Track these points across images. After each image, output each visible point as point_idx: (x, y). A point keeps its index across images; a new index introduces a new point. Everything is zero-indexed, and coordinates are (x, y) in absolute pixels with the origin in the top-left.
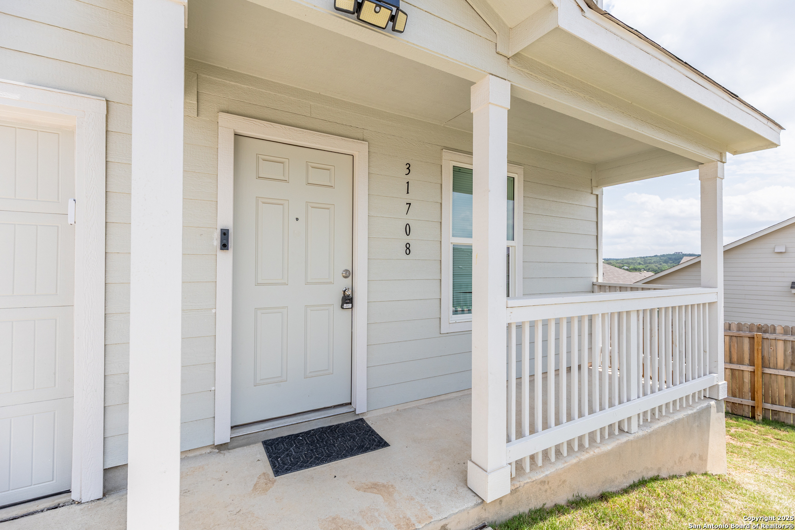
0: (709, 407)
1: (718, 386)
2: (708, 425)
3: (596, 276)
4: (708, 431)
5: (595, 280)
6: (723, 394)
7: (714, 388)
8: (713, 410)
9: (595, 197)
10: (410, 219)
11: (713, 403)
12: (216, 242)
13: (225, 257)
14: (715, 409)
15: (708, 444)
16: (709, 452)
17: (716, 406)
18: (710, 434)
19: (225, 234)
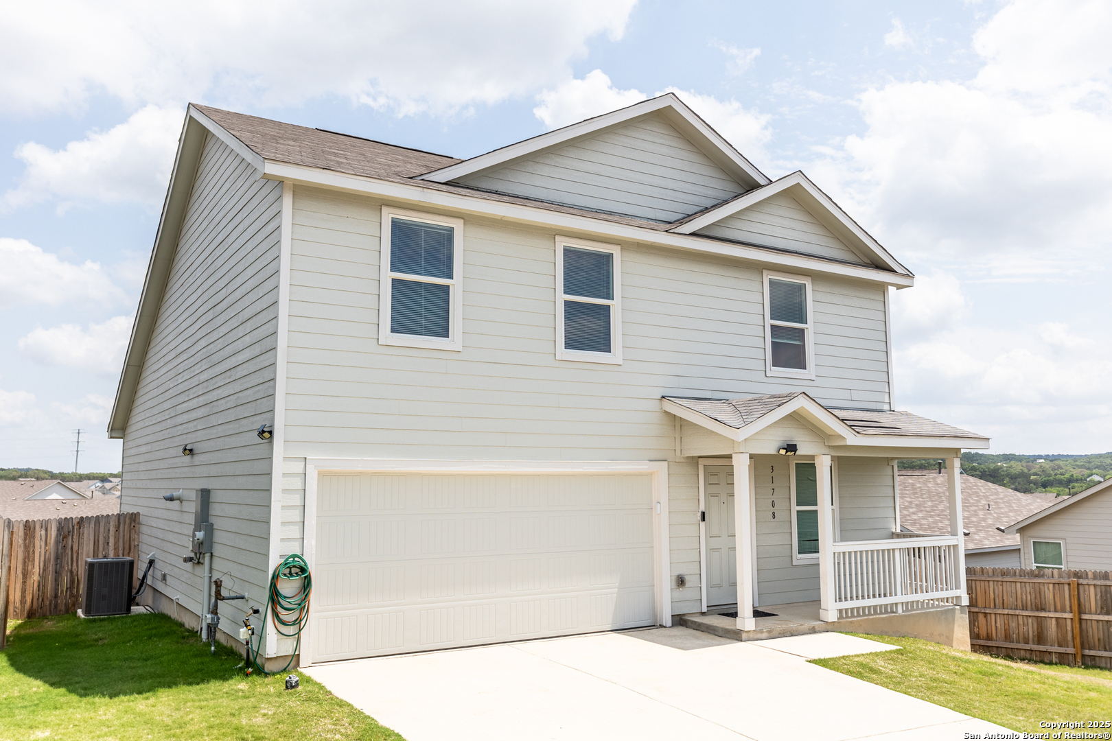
0: (954, 610)
1: (961, 597)
2: (954, 620)
3: (894, 527)
4: (954, 623)
5: (894, 530)
6: (965, 601)
7: (958, 598)
8: (958, 613)
9: (891, 467)
10: (774, 498)
11: (958, 607)
12: (699, 518)
13: (702, 524)
14: (960, 612)
15: (953, 631)
16: (955, 636)
17: (960, 610)
18: (955, 625)
19: (703, 514)
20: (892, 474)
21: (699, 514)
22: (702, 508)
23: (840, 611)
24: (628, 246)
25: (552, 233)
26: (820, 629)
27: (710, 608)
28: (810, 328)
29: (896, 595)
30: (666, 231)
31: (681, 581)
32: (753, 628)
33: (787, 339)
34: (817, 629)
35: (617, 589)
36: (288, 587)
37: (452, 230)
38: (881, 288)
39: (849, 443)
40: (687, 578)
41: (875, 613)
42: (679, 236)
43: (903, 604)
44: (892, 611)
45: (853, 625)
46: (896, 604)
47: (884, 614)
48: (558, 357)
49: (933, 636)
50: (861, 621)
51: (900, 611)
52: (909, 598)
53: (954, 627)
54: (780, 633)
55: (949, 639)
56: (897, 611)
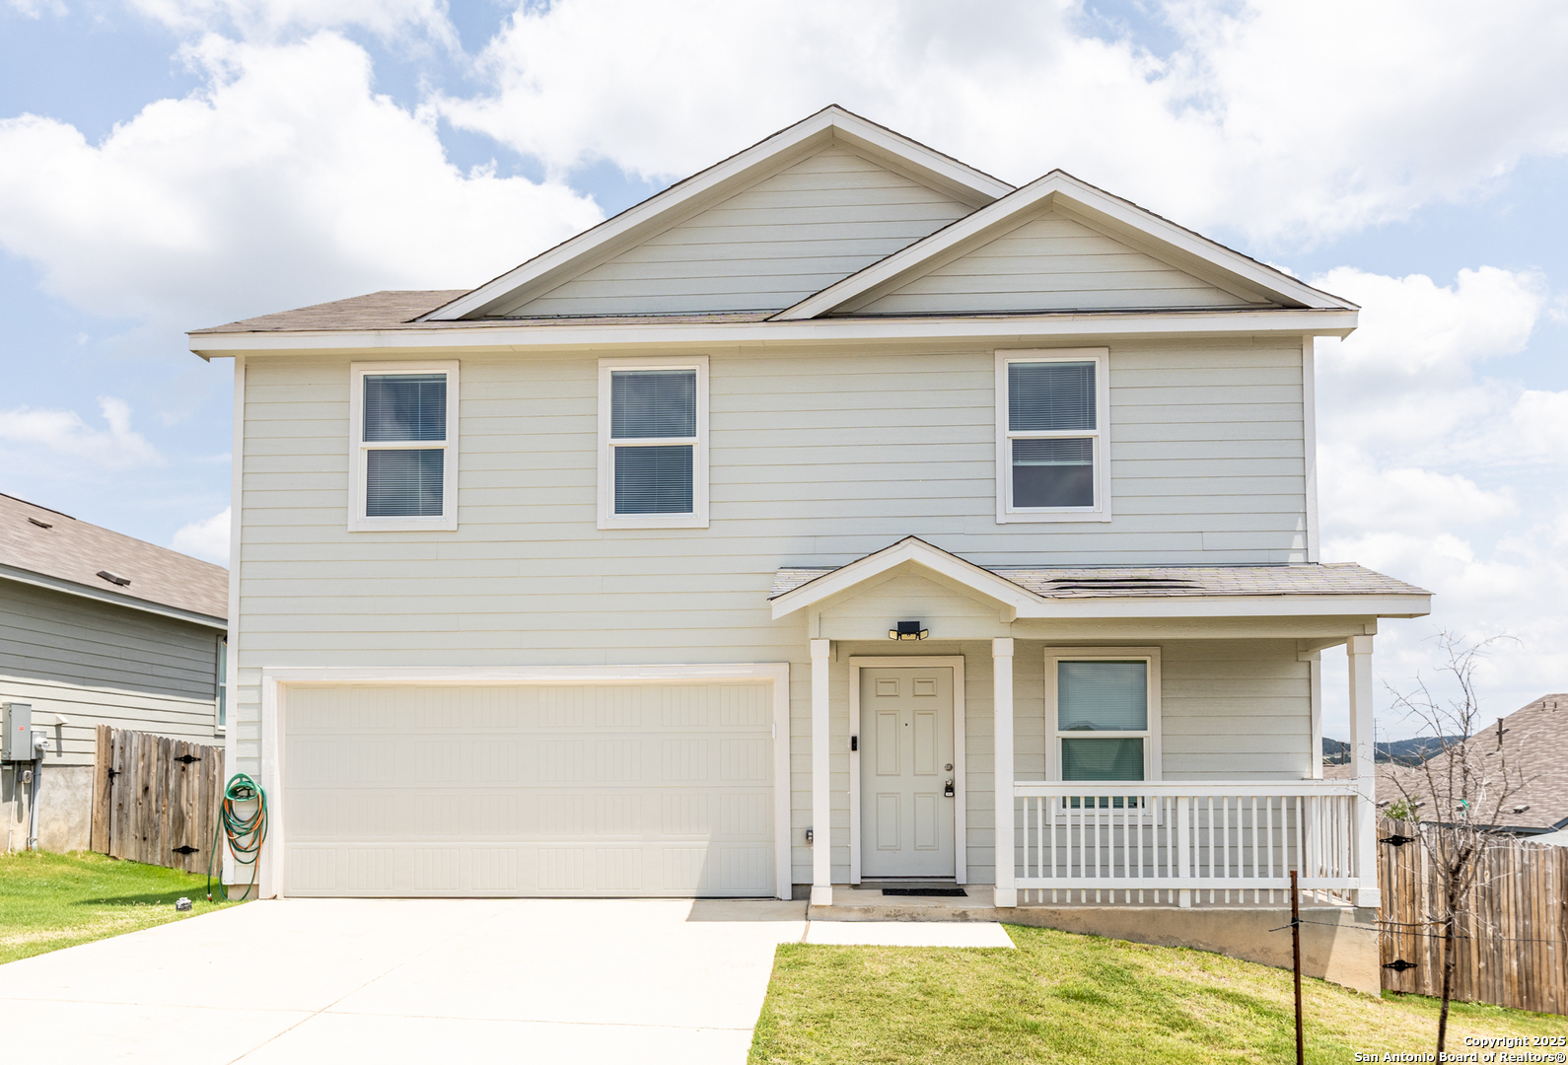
1: (1357, 890)
2: (1333, 930)
3: (1308, 770)
4: (1332, 937)
6: (1368, 899)
7: (1354, 892)
8: (1346, 920)
9: (1304, 665)
11: (1348, 909)
12: (850, 746)
13: (855, 756)
14: (1353, 917)
15: (1330, 950)
16: (1333, 958)
17: (1355, 914)
18: (1336, 940)
19: (854, 740)
20: (1306, 676)
21: (850, 741)
22: (855, 731)
23: (1021, 891)
24: (713, 354)
25: (589, 357)
26: (976, 917)
27: (863, 881)
28: (1101, 435)
29: (1176, 874)
30: (765, 320)
31: (809, 836)
32: (829, 902)
33: (1056, 459)
34: (971, 915)
35: (707, 843)
36: (244, 810)
37: (443, 378)
38: (1296, 342)
39: (1020, 614)
41: (1120, 902)
42: (792, 323)
43: (1193, 891)
44: (1163, 902)
45: (1057, 916)
46: (1177, 892)
47: (1141, 905)
48: (600, 526)
49: (1270, 954)
50: (1079, 911)
51: (1185, 903)
52: (1212, 883)
53: (1332, 943)
54: (887, 916)
55: (1317, 964)
56: (1176, 904)
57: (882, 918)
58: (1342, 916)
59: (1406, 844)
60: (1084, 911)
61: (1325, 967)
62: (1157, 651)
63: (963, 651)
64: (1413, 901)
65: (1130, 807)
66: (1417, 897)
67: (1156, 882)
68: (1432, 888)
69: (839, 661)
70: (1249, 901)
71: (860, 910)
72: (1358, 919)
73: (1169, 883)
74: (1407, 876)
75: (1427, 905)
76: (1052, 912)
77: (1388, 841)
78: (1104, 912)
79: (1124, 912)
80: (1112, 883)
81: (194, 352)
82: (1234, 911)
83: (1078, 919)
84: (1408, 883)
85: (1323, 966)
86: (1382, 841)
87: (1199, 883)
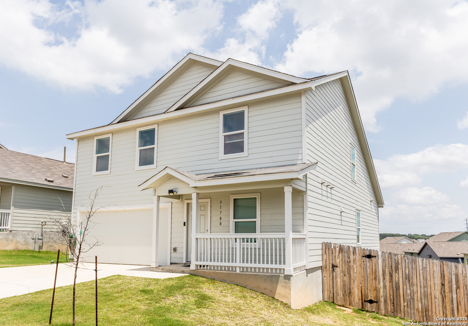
2: (277, 282)
8: (281, 279)
9: (302, 196)
10: (221, 216)
11: (282, 275)
12: (183, 225)
13: (185, 227)
14: (283, 278)
15: (276, 288)
16: (277, 291)
17: (284, 277)
18: (278, 285)
19: (184, 223)
20: (302, 200)
22: (185, 220)
23: (197, 265)
24: (158, 123)
26: (186, 272)
27: (188, 262)
28: (246, 131)
29: (236, 262)
30: (164, 113)
31: (175, 250)
37: (109, 138)
38: (300, 94)
39: (191, 186)
40: (178, 249)
41: (221, 270)
42: (170, 113)
43: (240, 267)
44: (232, 270)
45: (205, 273)
46: (236, 267)
47: (227, 271)
48: (136, 170)
49: (259, 288)
50: (210, 272)
51: (238, 271)
52: (245, 265)
53: (277, 286)
54: (167, 271)
55: (272, 292)
56: (236, 271)
57: (166, 271)
58: (280, 277)
59: (373, 258)
60: (212, 272)
61: (275, 294)
62: (259, 194)
63: (211, 197)
64: (376, 279)
65: (254, 242)
66: (377, 277)
67: (231, 264)
68: (384, 274)
69: (183, 201)
70: (255, 271)
71: (161, 269)
72: (285, 279)
73: (233, 264)
74: (373, 269)
75: (382, 281)
76: (204, 272)
77: (365, 256)
78: (217, 272)
79: (221, 273)
80: (219, 264)
81: (67, 139)
82: (250, 274)
83: (210, 274)
84: (373, 272)
85: (274, 293)
86: (363, 256)
87: (242, 265)
